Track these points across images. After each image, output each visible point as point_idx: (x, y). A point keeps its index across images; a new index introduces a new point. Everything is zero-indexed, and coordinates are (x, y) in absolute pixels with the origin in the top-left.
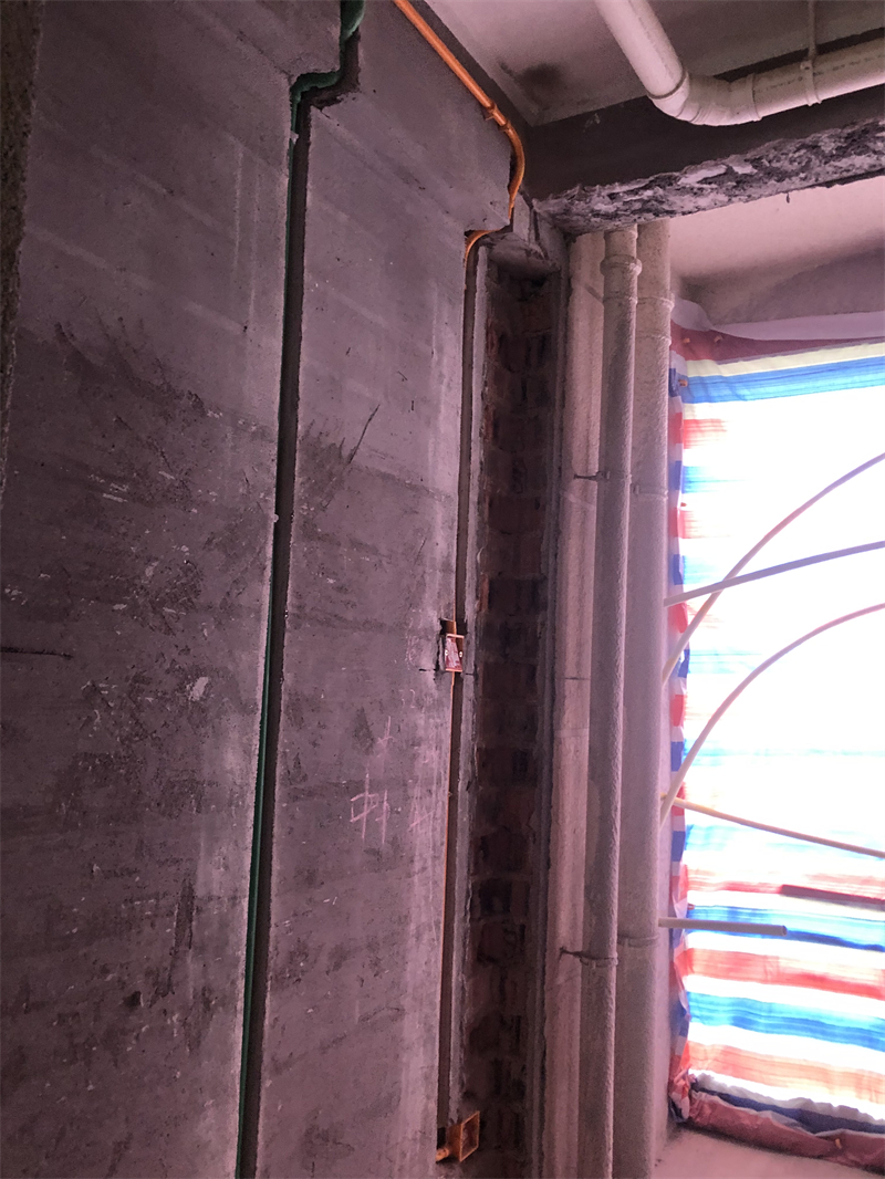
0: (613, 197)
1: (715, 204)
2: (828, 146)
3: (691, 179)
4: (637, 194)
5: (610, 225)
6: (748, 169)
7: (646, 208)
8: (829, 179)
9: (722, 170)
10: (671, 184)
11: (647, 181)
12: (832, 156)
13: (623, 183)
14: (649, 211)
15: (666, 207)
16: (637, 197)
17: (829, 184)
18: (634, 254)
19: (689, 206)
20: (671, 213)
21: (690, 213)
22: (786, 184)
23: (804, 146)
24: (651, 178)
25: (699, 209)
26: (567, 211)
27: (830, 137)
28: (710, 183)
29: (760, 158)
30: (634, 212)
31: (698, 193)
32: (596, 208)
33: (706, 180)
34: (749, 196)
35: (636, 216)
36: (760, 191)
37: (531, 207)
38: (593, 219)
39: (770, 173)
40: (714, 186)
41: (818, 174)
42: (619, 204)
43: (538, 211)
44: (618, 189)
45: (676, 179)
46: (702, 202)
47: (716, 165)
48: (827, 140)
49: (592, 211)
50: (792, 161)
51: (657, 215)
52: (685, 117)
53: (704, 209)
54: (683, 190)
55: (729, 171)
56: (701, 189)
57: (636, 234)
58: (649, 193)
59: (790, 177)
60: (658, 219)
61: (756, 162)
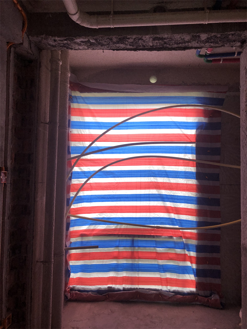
0: (55, 41)
1: (84, 49)
2: (115, 40)
3: (78, 40)
4: (62, 41)
5: (53, 49)
6: (94, 41)
7: (64, 46)
8: (114, 48)
9: (87, 40)
10: (72, 41)
11: (65, 38)
12: (115, 43)
13: (58, 37)
14: (65, 47)
15: (70, 47)
16: (62, 42)
17: (114, 50)
18: (60, 58)
19: (77, 48)
20: (72, 49)
21: (77, 50)
22: (103, 47)
23: (109, 38)
24: (67, 38)
25: (79, 49)
26: (40, 42)
27: (115, 38)
28: (83, 43)
29: (97, 39)
30: (61, 46)
31: (80, 45)
32: (49, 43)
33: (82, 42)
34: (93, 49)
35: (61, 48)
36: (96, 48)
37: (29, 38)
38: (48, 46)
39: (99, 44)
40: (84, 44)
41: (111, 47)
42: (57, 43)
43: (31, 40)
44: (57, 38)
45: (74, 40)
46: (81, 48)
47: (85, 38)
48: (114, 38)
49: (48, 43)
50: (105, 42)
51: (67, 49)
52: (78, 22)
53: (81, 50)
54: (75, 43)
55: (89, 41)
56: (80, 44)
57: (60, 53)
58: (66, 42)
59: (104, 46)
60: (67, 50)
61: (96, 40)
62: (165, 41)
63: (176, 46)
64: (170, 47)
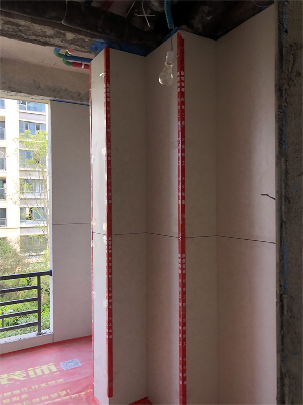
62: (21, 28)
63: (34, 38)
64: (25, 37)
